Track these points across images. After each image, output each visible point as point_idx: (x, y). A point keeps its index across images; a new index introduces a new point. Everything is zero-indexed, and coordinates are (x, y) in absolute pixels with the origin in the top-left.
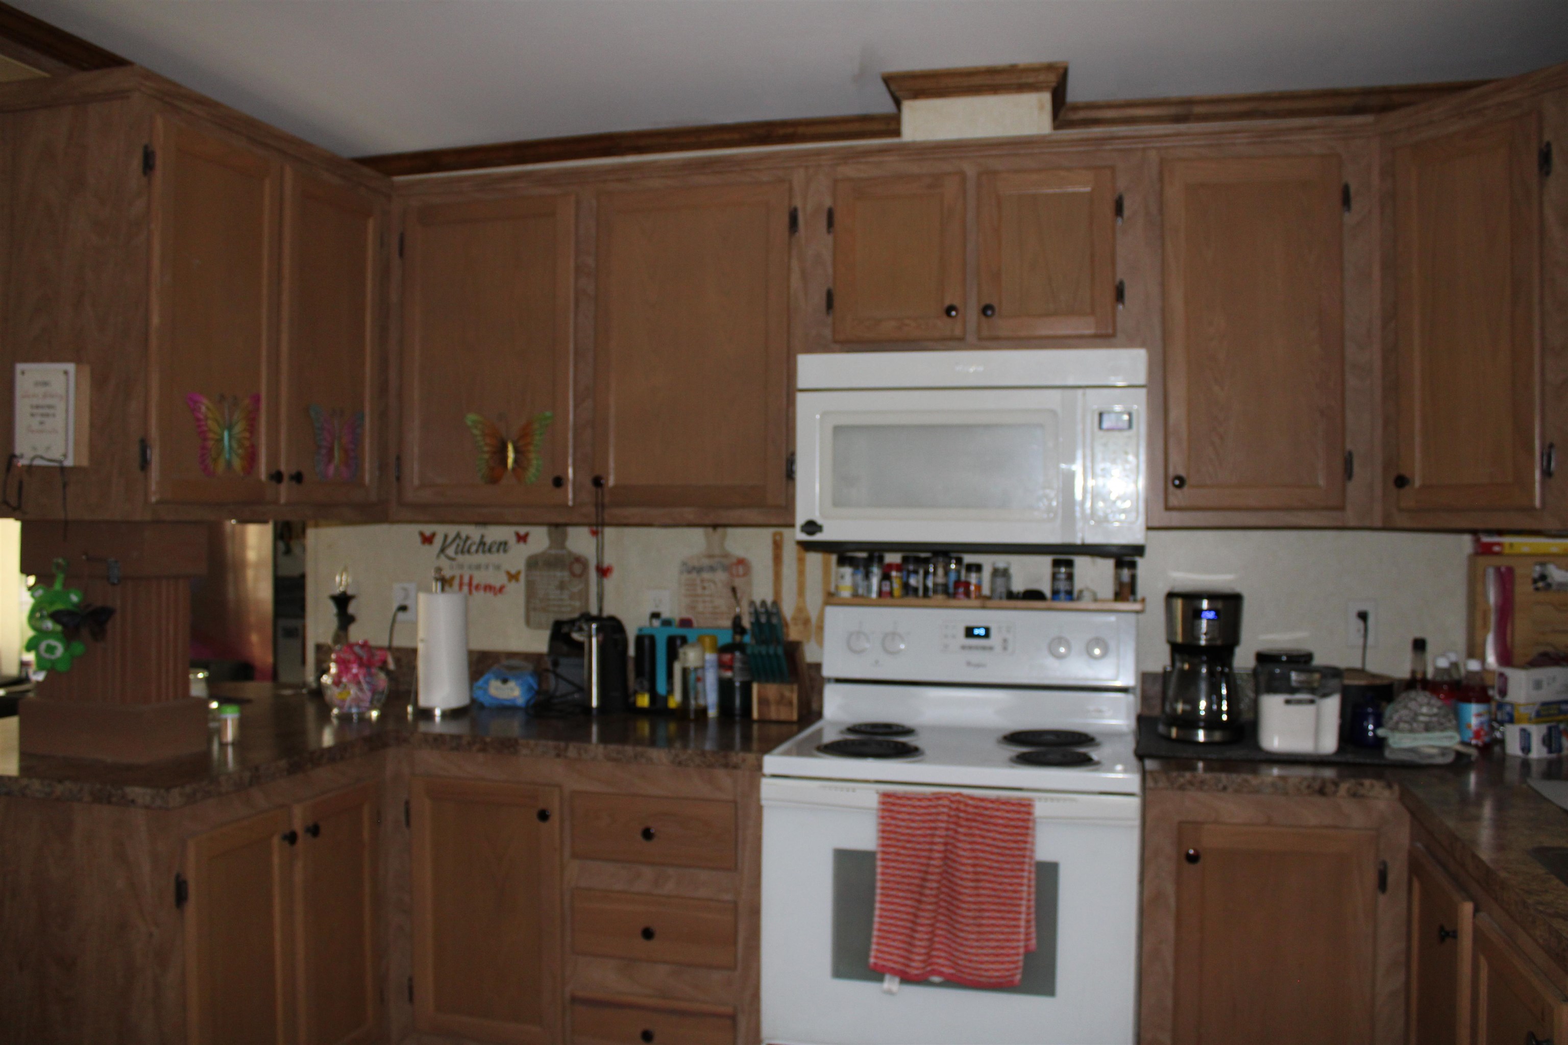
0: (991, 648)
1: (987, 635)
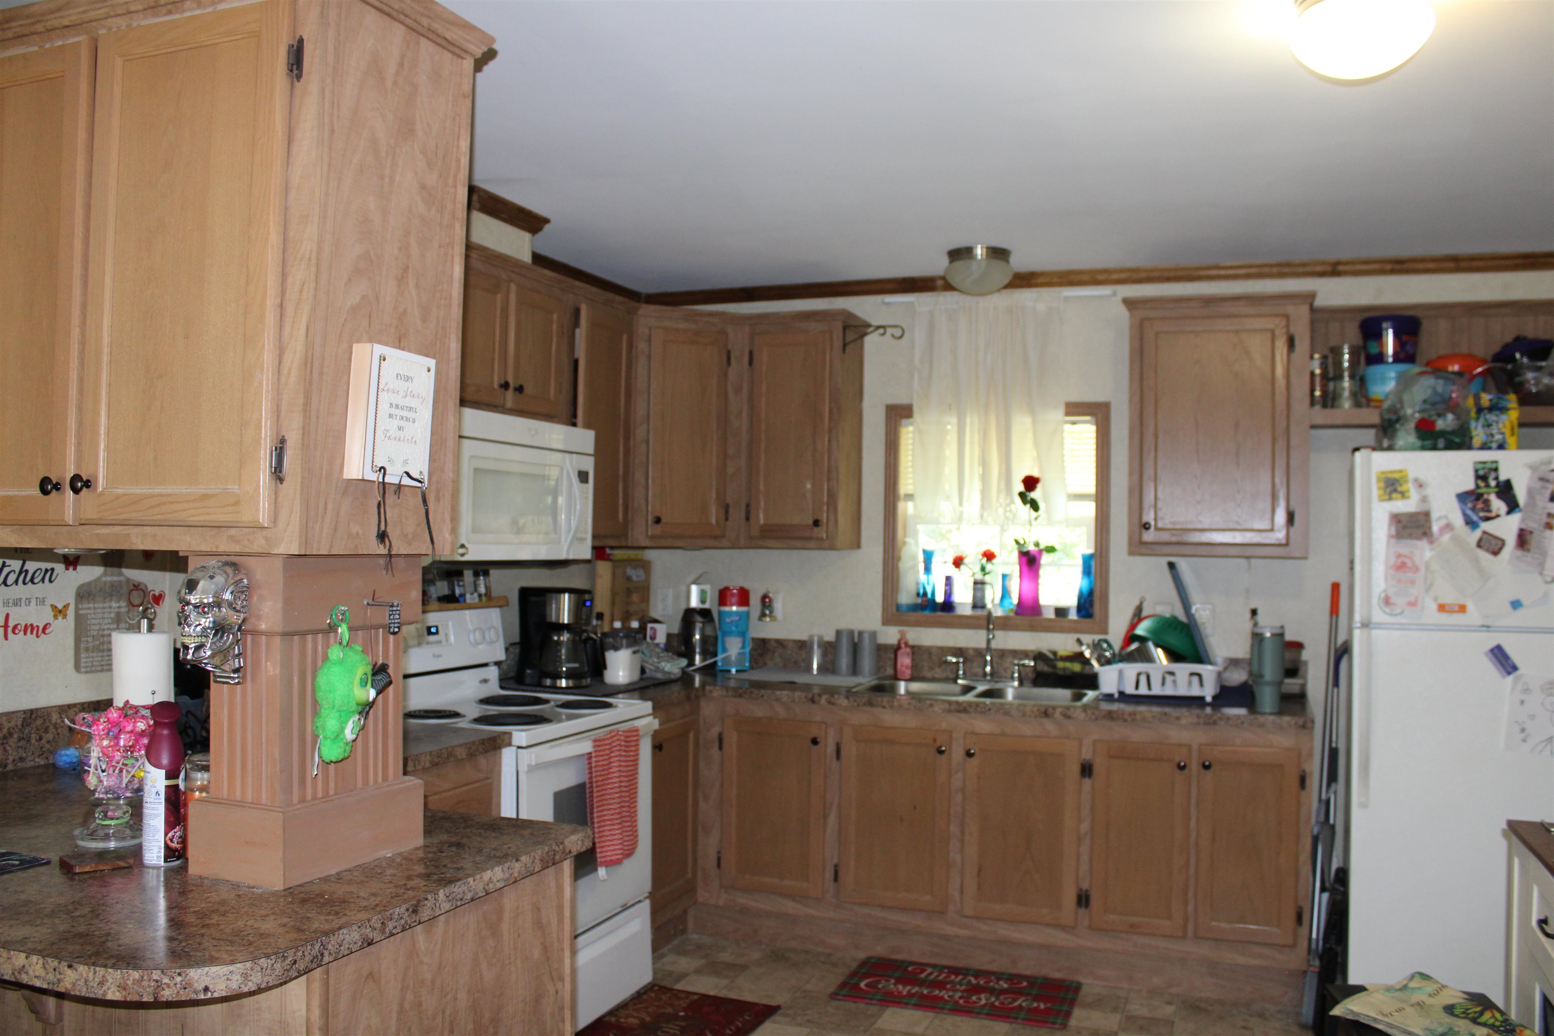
0: (440, 642)
1: (437, 633)
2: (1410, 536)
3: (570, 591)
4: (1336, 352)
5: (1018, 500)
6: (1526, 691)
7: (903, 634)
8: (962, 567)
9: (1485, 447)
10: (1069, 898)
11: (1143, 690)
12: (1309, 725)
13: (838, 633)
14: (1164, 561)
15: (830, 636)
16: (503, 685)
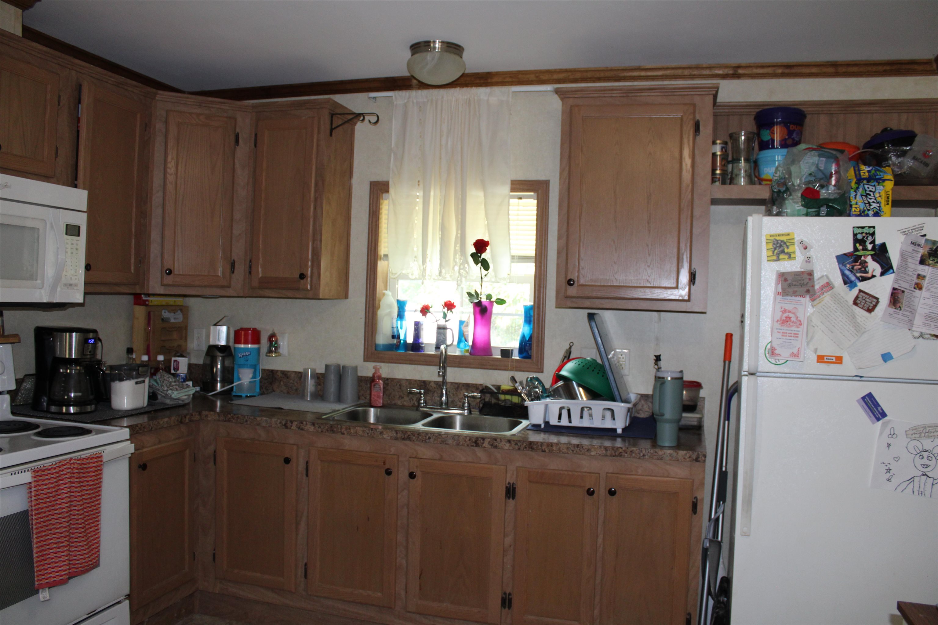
2: (795, 294)
3: (77, 330)
4: (734, 137)
5: (471, 260)
6: (893, 435)
7: (376, 369)
8: (428, 315)
9: (862, 214)
10: (495, 600)
11: (564, 422)
12: (701, 458)
13: (327, 366)
14: (584, 313)
15: (321, 370)
16: (15, 411)
